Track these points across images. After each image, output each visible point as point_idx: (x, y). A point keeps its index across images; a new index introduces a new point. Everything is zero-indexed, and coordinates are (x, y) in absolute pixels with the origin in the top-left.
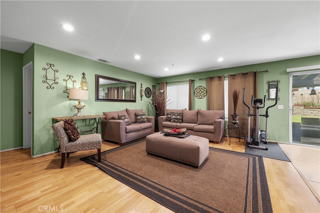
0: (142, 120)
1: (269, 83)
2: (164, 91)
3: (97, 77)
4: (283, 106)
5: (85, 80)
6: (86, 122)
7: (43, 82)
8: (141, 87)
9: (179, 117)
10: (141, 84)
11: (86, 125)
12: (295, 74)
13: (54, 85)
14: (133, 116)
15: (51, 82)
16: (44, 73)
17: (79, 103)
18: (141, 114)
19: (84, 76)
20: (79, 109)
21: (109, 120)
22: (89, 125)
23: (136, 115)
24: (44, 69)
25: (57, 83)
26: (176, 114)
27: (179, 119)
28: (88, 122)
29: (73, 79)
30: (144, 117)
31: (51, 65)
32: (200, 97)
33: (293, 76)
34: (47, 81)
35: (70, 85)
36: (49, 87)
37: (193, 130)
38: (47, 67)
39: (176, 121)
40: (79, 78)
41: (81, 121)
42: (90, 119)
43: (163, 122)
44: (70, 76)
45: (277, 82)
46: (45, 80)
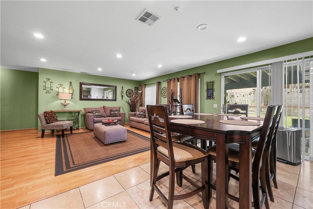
0: (114, 114)
1: (207, 83)
2: (142, 92)
3: (81, 84)
4: (217, 104)
5: (71, 87)
6: (72, 114)
7: (44, 89)
8: (122, 89)
9: (142, 113)
10: (122, 87)
11: (72, 116)
12: (226, 75)
13: (50, 91)
14: (109, 111)
15: (48, 89)
16: (44, 84)
17: (65, 101)
18: (114, 110)
19: (71, 84)
20: (65, 106)
21: (87, 113)
22: (74, 116)
23: (111, 111)
24: (45, 82)
25: (52, 90)
26: (140, 111)
27: (141, 114)
28: (73, 114)
29: (63, 87)
30: (116, 112)
31: (48, 79)
32: (165, 96)
33: (225, 77)
34: (46, 89)
35: (61, 90)
36: (47, 92)
37: (144, 123)
38: (46, 80)
39: (139, 116)
40: (67, 86)
41: (69, 113)
42: (75, 112)
43: (131, 117)
44: (61, 85)
45: (213, 83)
46: (45, 88)
